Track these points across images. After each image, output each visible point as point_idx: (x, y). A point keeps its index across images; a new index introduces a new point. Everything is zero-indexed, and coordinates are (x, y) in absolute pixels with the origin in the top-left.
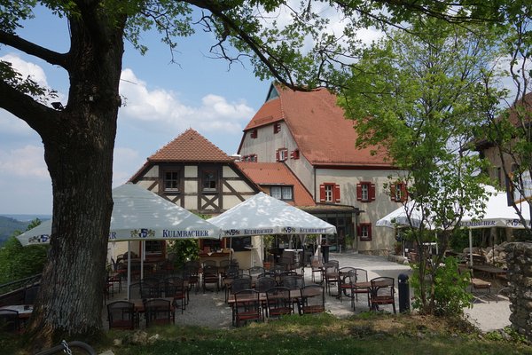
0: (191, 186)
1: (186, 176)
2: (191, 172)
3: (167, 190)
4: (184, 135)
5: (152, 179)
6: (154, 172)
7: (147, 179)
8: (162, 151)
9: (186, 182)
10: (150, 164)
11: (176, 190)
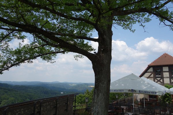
0: (166, 75)
1: (163, 71)
2: (166, 69)
3: (156, 76)
4: (162, 56)
5: (150, 72)
6: (151, 70)
7: (149, 72)
8: (153, 62)
9: (164, 73)
10: (149, 67)
11: (160, 76)
